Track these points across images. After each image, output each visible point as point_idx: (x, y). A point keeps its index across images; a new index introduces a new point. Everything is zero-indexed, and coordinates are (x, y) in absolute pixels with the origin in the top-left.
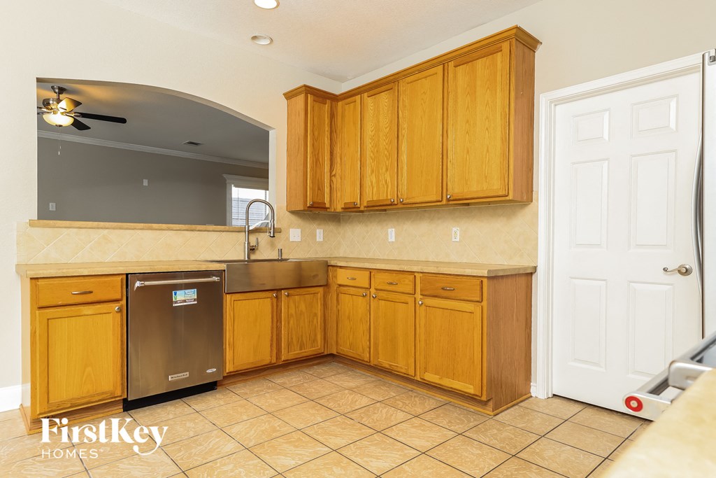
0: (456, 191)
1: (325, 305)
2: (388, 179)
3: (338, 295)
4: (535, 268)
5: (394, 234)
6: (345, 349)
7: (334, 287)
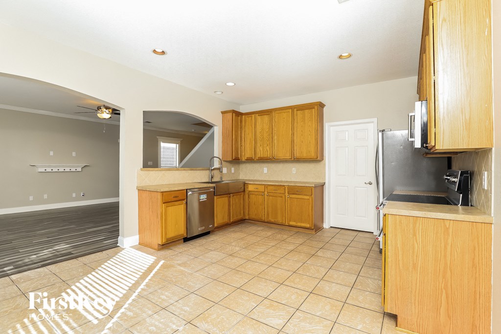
0: (298, 155)
1: (244, 199)
2: (268, 149)
3: (249, 195)
4: (325, 183)
5: (266, 170)
6: (253, 216)
7: (247, 192)
